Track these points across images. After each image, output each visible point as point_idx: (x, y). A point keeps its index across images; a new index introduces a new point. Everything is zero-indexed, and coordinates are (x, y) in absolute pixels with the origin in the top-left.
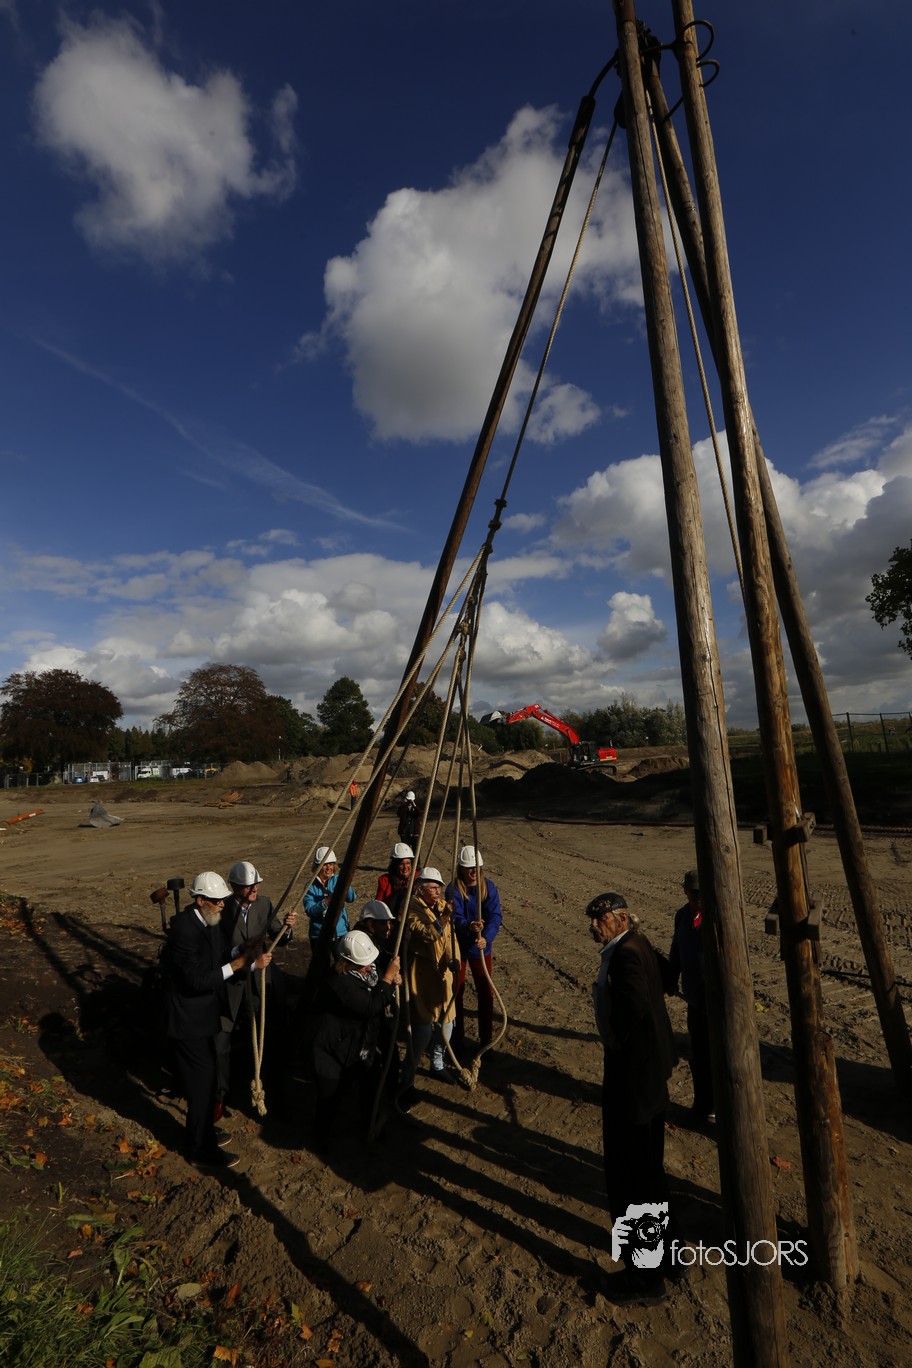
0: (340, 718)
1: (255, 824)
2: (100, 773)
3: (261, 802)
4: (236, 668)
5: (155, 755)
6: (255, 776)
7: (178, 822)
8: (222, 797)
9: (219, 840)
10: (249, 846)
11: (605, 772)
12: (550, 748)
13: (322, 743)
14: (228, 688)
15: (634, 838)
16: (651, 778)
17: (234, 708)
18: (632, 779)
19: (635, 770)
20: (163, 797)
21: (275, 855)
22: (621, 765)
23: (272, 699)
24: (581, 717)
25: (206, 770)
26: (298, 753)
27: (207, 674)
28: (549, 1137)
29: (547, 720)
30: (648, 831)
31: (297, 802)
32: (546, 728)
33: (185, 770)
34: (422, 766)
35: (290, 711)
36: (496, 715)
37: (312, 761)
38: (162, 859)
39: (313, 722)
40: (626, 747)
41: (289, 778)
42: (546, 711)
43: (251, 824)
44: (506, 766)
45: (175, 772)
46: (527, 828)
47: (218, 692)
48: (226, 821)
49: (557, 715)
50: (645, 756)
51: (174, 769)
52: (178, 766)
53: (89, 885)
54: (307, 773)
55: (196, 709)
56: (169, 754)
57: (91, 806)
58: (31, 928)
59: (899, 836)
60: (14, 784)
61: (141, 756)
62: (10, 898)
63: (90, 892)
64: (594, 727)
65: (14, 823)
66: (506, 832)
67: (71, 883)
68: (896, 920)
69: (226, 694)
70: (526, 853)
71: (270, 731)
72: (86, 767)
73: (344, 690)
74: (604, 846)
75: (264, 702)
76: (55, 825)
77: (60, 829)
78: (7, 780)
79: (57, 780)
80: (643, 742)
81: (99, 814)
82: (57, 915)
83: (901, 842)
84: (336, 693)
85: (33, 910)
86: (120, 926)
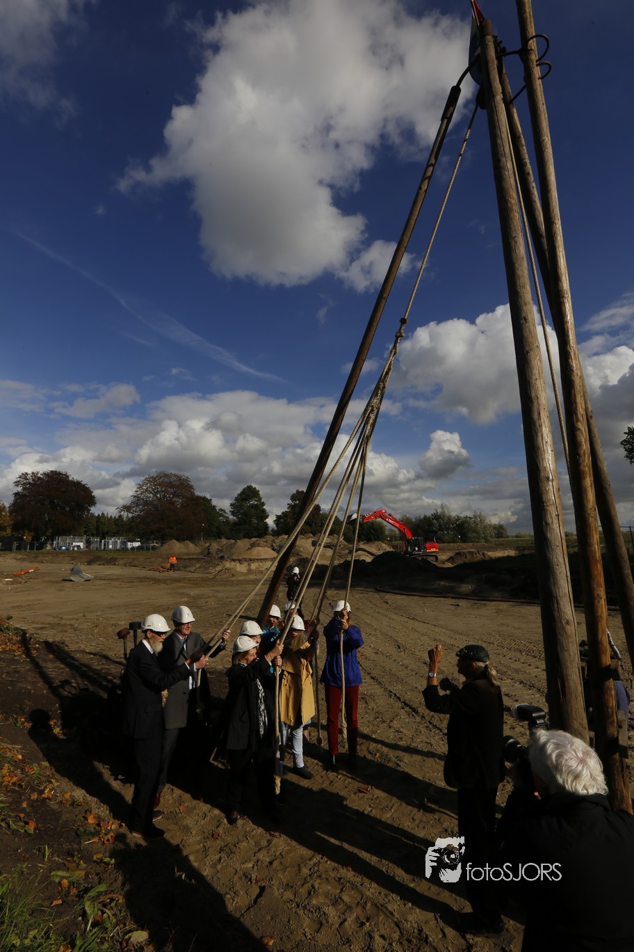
0: (245, 514)
1: (184, 585)
2: (78, 544)
3: (189, 569)
4: (175, 475)
5: (116, 533)
6: (186, 551)
7: (131, 581)
8: (162, 564)
9: (159, 594)
11: (430, 559)
12: (390, 541)
13: (232, 530)
14: (169, 489)
15: (453, 608)
16: (465, 566)
17: (172, 503)
18: (449, 565)
19: (451, 559)
20: (120, 562)
21: (199, 607)
22: (442, 555)
23: (199, 498)
24: (414, 520)
25: (152, 545)
26: (215, 536)
27: (155, 478)
28: (403, 830)
29: (390, 521)
30: (463, 603)
31: (214, 571)
32: (388, 526)
33: (137, 544)
34: (302, 549)
35: (210, 507)
36: (355, 516)
37: (225, 543)
38: (120, 606)
39: (226, 515)
40: (444, 543)
41: (209, 553)
42: (390, 515)
43: (181, 585)
44: (360, 552)
45: (130, 545)
46: (375, 597)
47: (162, 491)
48: (165, 581)
49: (398, 517)
50: (458, 549)
51: (129, 543)
52: (132, 541)
53: (69, 622)
54: (221, 551)
55: (146, 503)
56: (126, 532)
57: (71, 566)
58: (29, 651)
60: (19, 548)
61: (107, 533)
62: (16, 629)
63: (69, 627)
64: (422, 528)
65: (18, 576)
66: (361, 598)
67: (56, 620)
69: (167, 493)
70: (376, 615)
71: (196, 520)
72: (68, 539)
73: (249, 494)
74: (431, 613)
75: (193, 500)
76: (46, 579)
77: (49, 582)
78: (15, 545)
79: (49, 547)
80: (457, 539)
81: (78, 573)
82: (47, 643)
84: (245, 497)
85: (31, 638)
86: (91, 653)
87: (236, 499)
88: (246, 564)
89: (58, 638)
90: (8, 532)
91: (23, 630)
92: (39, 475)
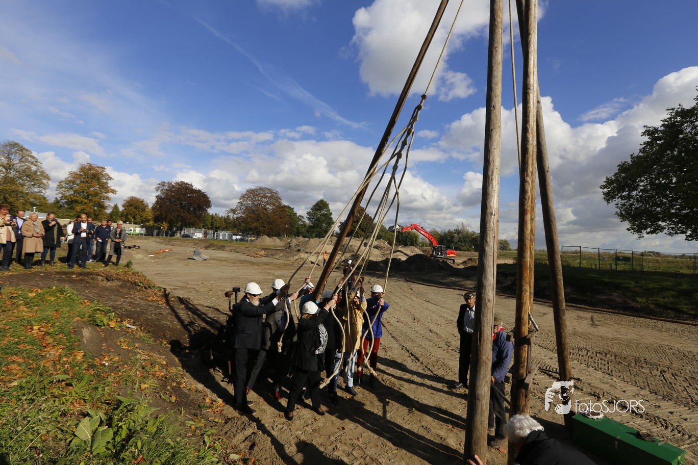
0: (318, 220)
2: (199, 235)
3: (275, 257)
4: (268, 189)
5: (225, 228)
6: (273, 244)
7: (235, 262)
8: (257, 252)
9: (254, 272)
10: (268, 277)
11: (449, 262)
12: (422, 246)
13: (307, 231)
14: (264, 199)
15: (458, 296)
16: (472, 268)
17: (266, 209)
18: (462, 267)
19: (465, 262)
20: (228, 249)
22: (459, 259)
23: (285, 206)
24: (440, 233)
25: (249, 238)
26: (295, 234)
27: (254, 190)
29: (422, 232)
31: (292, 259)
32: (420, 236)
33: (239, 237)
34: (356, 248)
35: (293, 213)
36: (397, 227)
37: (302, 240)
38: (227, 278)
39: (304, 220)
40: (461, 251)
41: (290, 247)
42: (422, 228)
43: (269, 267)
44: (398, 253)
45: (234, 237)
46: (404, 285)
47: (259, 200)
48: (258, 264)
49: (428, 230)
50: (470, 256)
51: (234, 236)
52: (236, 235)
53: (192, 287)
54: (299, 245)
55: (247, 208)
56: (232, 228)
57: (194, 250)
58: (168, 302)
59: (597, 313)
60: (158, 234)
61: (219, 228)
62: (159, 287)
63: (193, 290)
64: (446, 239)
65: (158, 253)
66: (394, 285)
67: (184, 285)
68: (584, 352)
69: (262, 202)
70: (403, 297)
71: (282, 223)
72: (192, 230)
73: (321, 206)
74: (442, 299)
75: (281, 208)
76: (177, 257)
77: (179, 259)
78: (155, 232)
79: (179, 235)
80: (471, 249)
81: (198, 254)
82: (179, 298)
83: (596, 316)
84: (318, 208)
85: (169, 294)
86: (207, 307)
87: (311, 209)
88: (316, 255)
89: (186, 296)
90: (151, 223)
91: (164, 289)
92: (173, 184)
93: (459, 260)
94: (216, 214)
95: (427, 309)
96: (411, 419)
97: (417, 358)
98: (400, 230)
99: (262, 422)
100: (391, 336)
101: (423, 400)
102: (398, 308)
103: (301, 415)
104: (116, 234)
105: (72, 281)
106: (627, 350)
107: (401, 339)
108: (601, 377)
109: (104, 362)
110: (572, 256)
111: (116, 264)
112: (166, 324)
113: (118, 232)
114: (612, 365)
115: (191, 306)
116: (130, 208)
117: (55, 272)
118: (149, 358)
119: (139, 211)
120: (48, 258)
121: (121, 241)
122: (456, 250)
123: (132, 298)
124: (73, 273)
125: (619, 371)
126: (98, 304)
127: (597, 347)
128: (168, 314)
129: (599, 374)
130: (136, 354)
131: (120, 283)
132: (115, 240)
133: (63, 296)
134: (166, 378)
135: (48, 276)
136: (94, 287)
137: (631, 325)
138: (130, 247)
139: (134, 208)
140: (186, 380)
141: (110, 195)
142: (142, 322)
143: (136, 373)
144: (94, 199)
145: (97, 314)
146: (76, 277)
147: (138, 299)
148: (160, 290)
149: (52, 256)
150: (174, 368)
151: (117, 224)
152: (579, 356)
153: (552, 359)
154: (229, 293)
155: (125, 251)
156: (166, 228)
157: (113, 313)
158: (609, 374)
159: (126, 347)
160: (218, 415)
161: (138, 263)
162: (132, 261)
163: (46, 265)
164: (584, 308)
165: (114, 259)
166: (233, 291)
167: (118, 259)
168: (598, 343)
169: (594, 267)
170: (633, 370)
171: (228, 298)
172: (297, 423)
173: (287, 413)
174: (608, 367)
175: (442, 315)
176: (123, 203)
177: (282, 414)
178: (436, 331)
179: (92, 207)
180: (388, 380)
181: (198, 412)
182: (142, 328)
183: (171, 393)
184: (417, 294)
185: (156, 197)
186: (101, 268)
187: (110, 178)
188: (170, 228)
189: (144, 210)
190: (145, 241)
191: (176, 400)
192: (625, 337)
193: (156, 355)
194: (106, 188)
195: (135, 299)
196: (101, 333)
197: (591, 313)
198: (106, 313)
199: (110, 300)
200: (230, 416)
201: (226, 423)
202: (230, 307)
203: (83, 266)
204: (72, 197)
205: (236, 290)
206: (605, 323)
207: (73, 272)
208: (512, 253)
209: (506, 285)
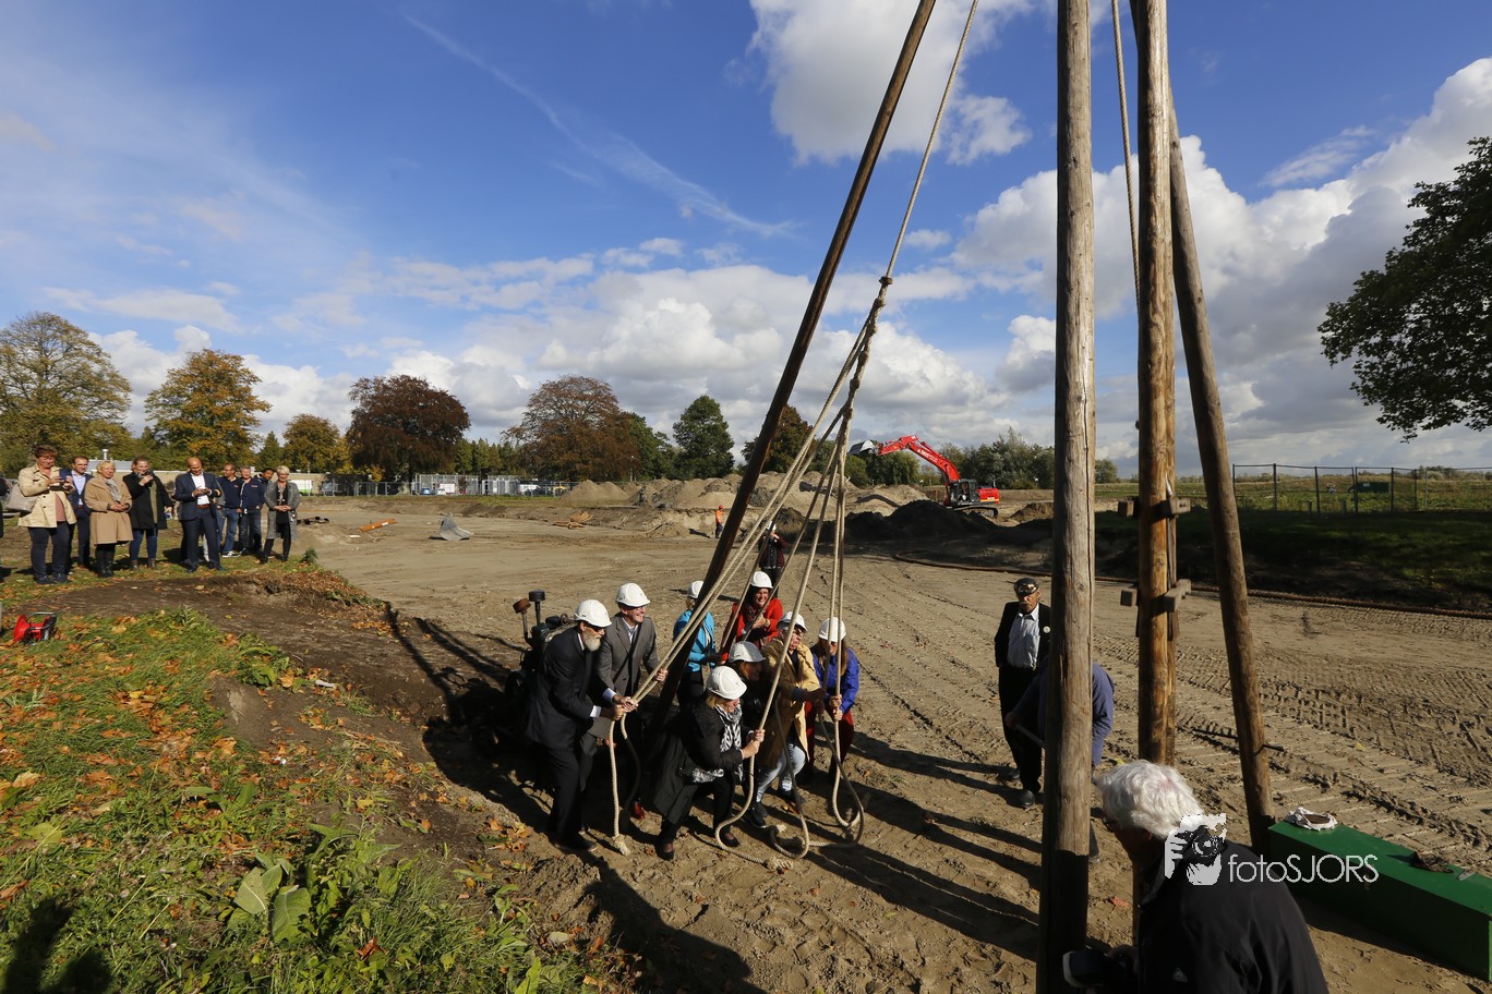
0: (699, 440)
1: (606, 547)
2: (447, 486)
3: (612, 524)
4: (588, 380)
5: (502, 470)
6: (605, 496)
7: (529, 540)
8: (573, 517)
9: (568, 561)
10: (600, 568)
11: (984, 514)
12: (924, 484)
13: (678, 466)
14: (579, 402)
16: (1036, 524)
17: (586, 424)
18: (1013, 523)
19: (1019, 513)
20: (511, 513)
22: (1006, 507)
23: (626, 415)
24: (963, 452)
25: (555, 488)
26: (650, 474)
27: (557, 385)
29: (924, 453)
31: (650, 527)
32: (921, 463)
33: (533, 487)
35: (645, 429)
36: (868, 445)
37: (666, 485)
38: (514, 575)
39: (668, 442)
40: (1010, 488)
41: (641, 501)
42: (924, 444)
43: (600, 546)
44: (874, 501)
45: (523, 488)
46: (891, 568)
47: (569, 406)
48: (577, 541)
49: (937, 449)
50: (1033, 499)
51: (522, 486)
52: (527, 483)
53: (444, 596)
54: (661, 497)
55: (546, 423)
56: (517, 469)
57: (441, 518)
58: (396, 630)
59: (1315, 606)
60: (363, 492)
61: (489, 470)
62: (376, 601)
63: (445, 602)
64: (977, 465)
65: (366, 531)
66: (870, 570)
67: (427, 593)
68: (1290, 692)
69: (577, 409)
70: (889, 594)
71: (622, 451)
72: (433, 478)
73: (703, 410)
74: (974, 593)
75: (617, 418)
76: (406, 536)
77: (412, 540)
78: (357, 487)
79: (406, 490)
80: (1031, 484)
81: (449, 527)
82: (419, 620)
83: (1314, 613)
84: (695, 413)
85: (397, 613)
86: (478, 636)
87: (683, 418)
88: (698, 516)
89: (431, 616)
90: (347, 468)
91: (386, 602)
92: (385, 382)
93: (1007, 510)
94: (481, 441)
95: (944, 616)
96: (921, 847)
97: (927, 721)
98: (877, 451)
99: (611, 867)
100: (869, 677)
101: (945, 808)
102: (882, 618)
103: (690, 847)
104: (278, 494)
105: (196, 598)
106: (1385, 683)
107: (891, 682)
108: (1329, 743)
109: (279, 758)
110: (1256, 487)
111: (283, 557)
112: (397, 676)
113: (281, 491)
114: (1353, 716)
115: (445, 637)
116: (301, 440)
117: (161, 580)
118: (368, 747)
119: (320, 444)
120: (143, 553)
121: (289, 508)
122: (999, 487)
123: (323, 626)
124: (197, 581)
125: (1369, 728)
126: (253, 641)
127: (1317, 679)
128: (400, 654)
129: (1325, 737)
130: (340, 738)
131: (296, 597)
132: (277, 507)
133: (182, 628)
134: (406, 784)
135: (146, 589)
136: (242, 608)
137: (1392, 630)
138: (307, 522)
139: (309, 438)
140: (448, 787)
141: (257, 414)
142: (347, 674)
143: (344, 776)
144: (224, 425)
145: (255, 662)
146: (205, 589)
147: (335, 628)
148: (378, 607)
149: (152, 549)
150: (421, 765)
151: (279, 475)
152: (1280, 699)
153: (1219, 709)
154: (523, 605)
155: (297, 531)
156: (379, 477)
157: (287, 659)
158: (1347, 736)
159: (320, 727)
160: (519, 855)
161: (329, 554)
162: (317, 551)
163: (142, 568)
164: (1287, 598)
165: (278, 548)
166: (531, 599)
167: (287, 546)
168: (1320, 671)
169: (1305, 508)
170: (1399, 725)
171: (520, 615)
172: (682, 865)
173: (661, 845)
174: (1344, 720)
175: (977, 628)
176: (285, 429)
177: (652, 847)
178: (964, 661)
179: (222, 442)
180: (869, 768)
181: (478, 850)
182: (349, 686)
183: (419, 814)
184: (920, 586)
185: (353, 412)
186: (252, 567)
187: (255, 379)
188: (388, 477)
189: (330, 443)
190: (338, 508)
191: (430, 829)
192: (1380, 656)
193: (381, 740)
194: (248, 401)
195: (327, 628)
196: (266, 700)
197: (1301, 609)
198: (272, 659)
199: (279, 631)
200: (543, 857)
201: (537, 870)
202: (526, 634)
203: (214, 564)
204: (179, 422)
205: (537, 597)
206: (1333, 628)
207: (198, 579)
208: (1122, 488)
209: (1113, 556)
